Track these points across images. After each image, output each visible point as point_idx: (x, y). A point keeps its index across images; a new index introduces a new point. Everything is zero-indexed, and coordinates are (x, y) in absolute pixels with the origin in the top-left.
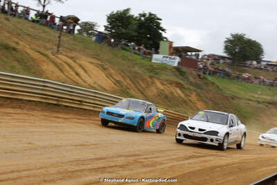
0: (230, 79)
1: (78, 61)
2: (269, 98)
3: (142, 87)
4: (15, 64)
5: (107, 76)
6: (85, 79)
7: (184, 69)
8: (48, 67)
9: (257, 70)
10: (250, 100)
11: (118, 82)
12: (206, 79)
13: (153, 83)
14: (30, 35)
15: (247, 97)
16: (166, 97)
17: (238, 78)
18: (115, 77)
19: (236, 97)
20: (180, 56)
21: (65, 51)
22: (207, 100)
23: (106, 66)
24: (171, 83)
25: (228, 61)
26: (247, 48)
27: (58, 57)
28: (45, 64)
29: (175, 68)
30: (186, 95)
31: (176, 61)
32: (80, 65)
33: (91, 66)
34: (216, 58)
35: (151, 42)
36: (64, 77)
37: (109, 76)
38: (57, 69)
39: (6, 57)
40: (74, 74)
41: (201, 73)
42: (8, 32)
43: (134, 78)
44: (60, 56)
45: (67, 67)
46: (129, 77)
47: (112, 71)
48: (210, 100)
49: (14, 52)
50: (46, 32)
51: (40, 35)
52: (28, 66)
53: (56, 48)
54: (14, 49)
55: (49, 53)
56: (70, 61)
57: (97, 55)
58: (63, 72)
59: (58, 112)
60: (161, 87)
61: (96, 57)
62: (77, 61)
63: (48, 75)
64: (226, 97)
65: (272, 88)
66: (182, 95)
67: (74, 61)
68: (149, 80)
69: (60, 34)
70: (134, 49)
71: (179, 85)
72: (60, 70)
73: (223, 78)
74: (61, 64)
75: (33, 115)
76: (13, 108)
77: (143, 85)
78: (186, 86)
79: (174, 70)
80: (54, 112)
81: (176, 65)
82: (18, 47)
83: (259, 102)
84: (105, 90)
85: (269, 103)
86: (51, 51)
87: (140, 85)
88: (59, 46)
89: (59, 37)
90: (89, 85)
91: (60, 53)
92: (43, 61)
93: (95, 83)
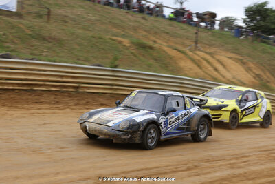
4: (152, 62)
5: (247, 71)
6: (224, 74)
8: (186, 64)
11: (258, 76)
14: (168, 33)
18: (255, 71)
21: (204, 47)
23: (245, 61)
27: (195, 54)
28: (182, 61)
32: (219, 61)
33: (230, 61)
36: (203, 73)
37: (249, 70)
38: (195, 66)
39: (143, 56)
40: (212, 70)
42: (146, 31)
44: (198, 52)
45: (205, 63)
46: (268, 70)
47: (251, 65)
49: (150, 50)
50: (184, 29)
51: (178, 32)
52: (166, 63)
53: (193, 44)
54: (151, 48)
55: (187, 50)
56: (208, 57)
57: (236, 49)
58: (201, 68)
61: (235, 51)
62: (216, 56)
63: (187, 72)
67: (213, 57)
69: (198, 30)
72: (198, 66)
74: (199, 60)
82: (155, 46)
84: (244, 84)
86: (189, 48)
88: (196, 42)
89: (196, 33)
90: (228, 80)
91: (199, 50)
92: (181, 58)
93: (234, 78)
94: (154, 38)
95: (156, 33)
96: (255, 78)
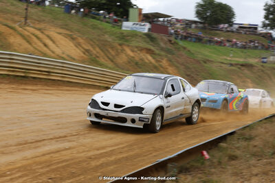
0: (203, 43)
1: (46, 32)
2: (241, 60)
3: (112, 55)
5: (77, 47)
6: (54, 50)
7: (155, 35)
8: (15, 40)
9: (230, 33)
10: (222, 63)
11: (87, 51)
12: (177, 44)
13: (123, 50)
15: (219, 60)
16: (137, 64)
17: (210, 41)
18: (84, 46)
19: (208, 61)
20: (150, 23)
21: (34, 23)
22: (178, 65)
23: (75, 36)
24: (141, 49)
25: (200, 25)
26: (218, 12)
27: (25, 30)
28: (12, 37)
29: (146, 34)
30: (157, 61)
31: (146, 27)
32: (48, 37)
33: (60, 36)
34: (188, 23)
35: (121, 10)
36: (32, 48)
37: (78, 45)
38: (24, 41)
40: (42, 45)
41: (173, 38)
43: (104, 46)
44: (28, 28)
45: (35, 39)
46: (98, 45)
47: (81, 40)
48: (182, 64)
50: (14, 5)
51: (8, 8)
53: (23, 20)
55: (16, 26)
56: (38, 33)
57: (66, 25)
58: (30, 44)
59: (26, 84)
60: (131, 54)
61: (65, 27)
63: (16, 48)
64: (198, 62)
65: (245, 51)
66: (153, 61)
67: (42, 32)
68: (119, 47)
69: (27, 6)
70: (105, 17)
71: (149, 51)
72: (28, 42)
73: (195, 42)
74: (28, 36)
77: (113, 53)
78: (157, 52)
79: (144, 36)
80: (22, 84)
81: (146, 31)
83: (231, 65)
84: (74, 60)
85: (242, 65)
86: (19, 23)
87: (110, 53)
88: (26, 18)
89: (26, 9)
90: (58, 56)
91: (28, 26)
92: (10, 34)
93: (63, 53)
96: (84, 54)
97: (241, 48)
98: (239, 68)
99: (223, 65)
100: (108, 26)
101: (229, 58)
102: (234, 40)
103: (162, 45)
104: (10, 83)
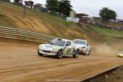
1: (33, 21)
2: (119, 36)
4: (4, 22)
6: (36, 29)
7: (81, 23)
8: (19, 24)
9: (114, 24)
11: (51, 30)
12: (91, 28)
13: (67, 30)
14: (11, 10)
15: (110, 36)
16: (73, 36)
18: (50, 27)
19: (105, 35)
20: (79, 18)
22: (91, 37)
23: (46, 23)
24: (75, 30)
25: (101, 20)
26: (109, 14)
27: (24, 19)
29: (77, 23)
30: (82, 35)
31: (77, 20)
32: (34, 23)
33: (39, 23)
34: (96, 19)
35: (66, 12)
37: (47, 27)
38: (23, 24)
39: (1, 20)
40: (31, 26)
41: (89, 25)
42: (1, 8)
43: (58, 28)
45: (28, 24)
46: (56, 27)
47: (48, 25)
48: (93, 37)
49: (4, 17)
50: (18, 8)
51: (16, 9)
52: (10, 23)
53: (23, 15)
54: (4, 16)
55: (20, 17)
56: (29, 21)
57: (42, 18)
58: (26, 26)
60: (71, 32)
61: (41, 19)
63: (19, 27)
64: (100, 36)
65: (121, 31)
66: (80, 35)
68: (65, 28)
71: (79, 31)
74: (25, 22)
75: (12, 45)
76: (4, 42)
77: (62, 31)
78: (82, 31)
79: (76, 24)
82: (6, 15)
83: (115, 38)
84: (45, 33)
85: (119, 38)
86: (21, 16)
89: (24, 10)
90: (38, 31)
92: (17, 21)
93: (41, 30)
94: (5, 12)
95: (6, 9)
97: (119, 30)
98: (118, 39)
99: (111, 38)
100: (60, 19)
101: (113, 35)
102: (116, 27)
103: (84, 28)
104: (17, 43)
